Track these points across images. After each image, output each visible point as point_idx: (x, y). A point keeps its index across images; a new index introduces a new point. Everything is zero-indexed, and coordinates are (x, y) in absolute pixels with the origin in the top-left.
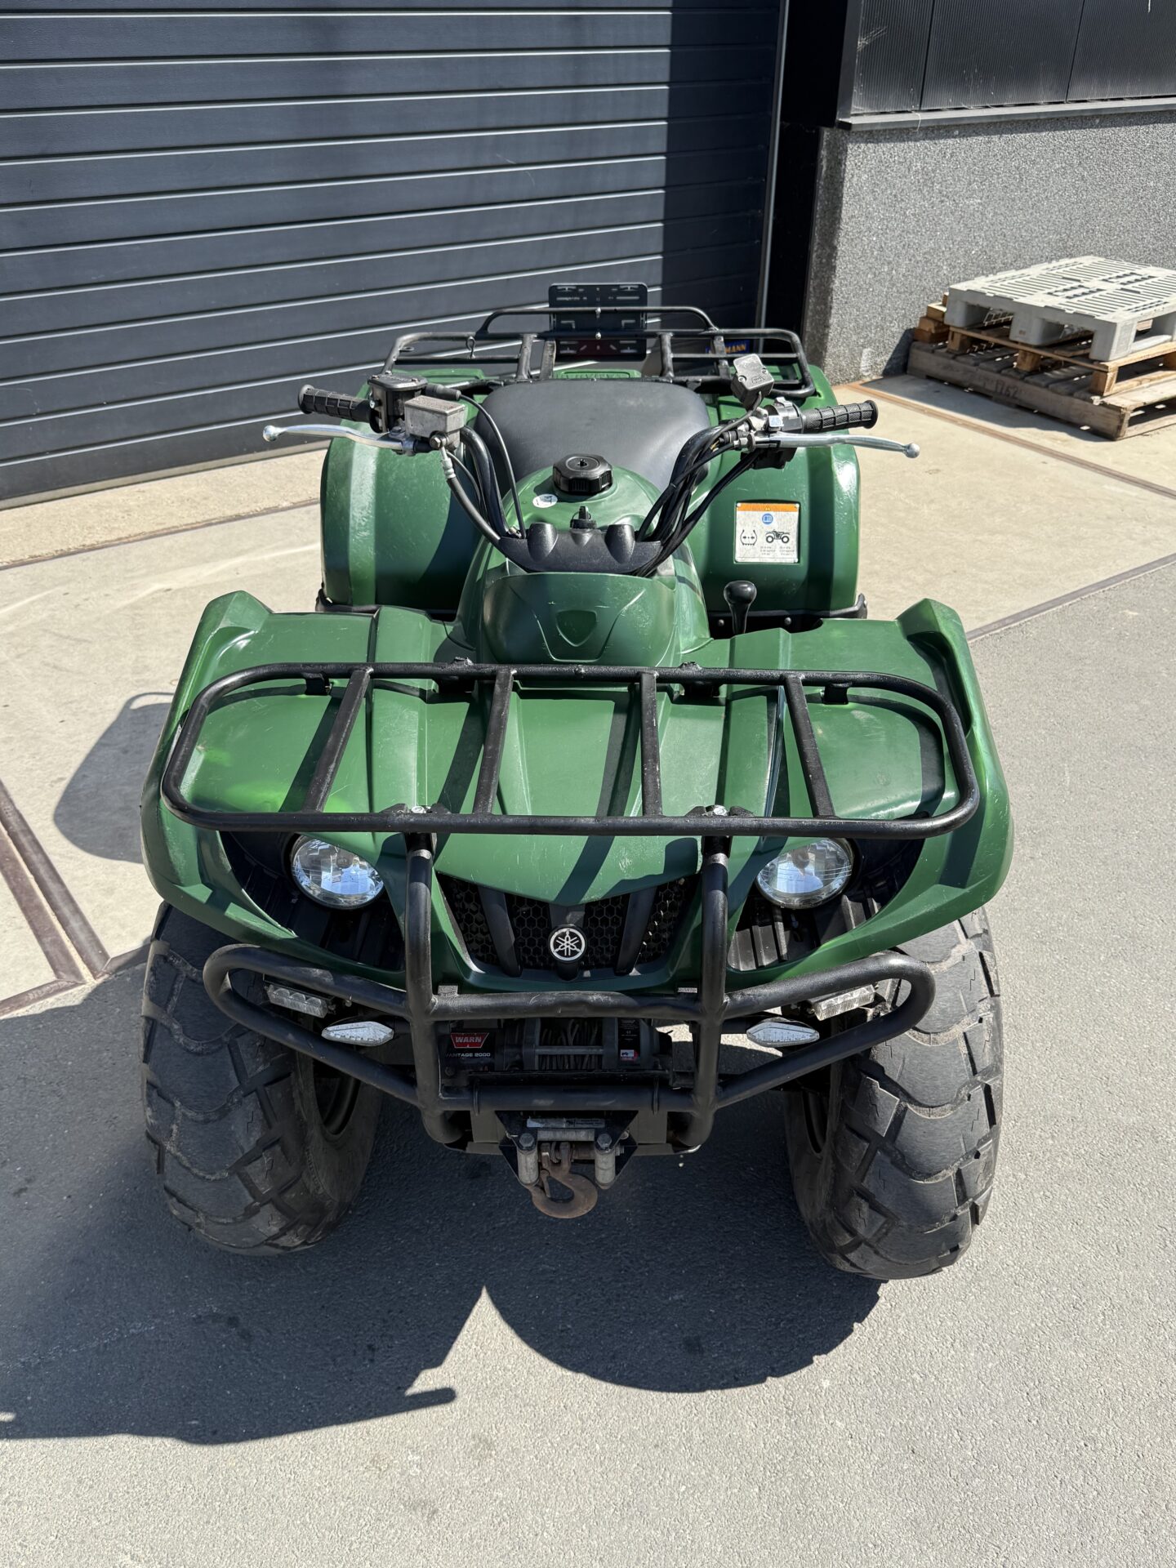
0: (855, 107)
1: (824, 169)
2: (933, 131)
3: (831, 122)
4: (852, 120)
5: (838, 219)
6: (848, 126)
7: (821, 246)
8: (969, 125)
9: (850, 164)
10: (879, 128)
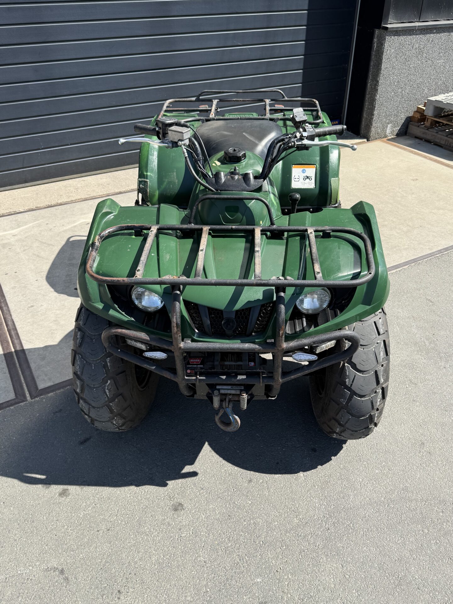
0: (390, 20)
1: (375, 47)
2: (424, 31)
3: (379, 26)
4: (389, 26)
5: (380, 69)
6: (386, 28)
7: (372, 80)
8: (440, 28)
9: (386, 45)
10: (400, 29)
